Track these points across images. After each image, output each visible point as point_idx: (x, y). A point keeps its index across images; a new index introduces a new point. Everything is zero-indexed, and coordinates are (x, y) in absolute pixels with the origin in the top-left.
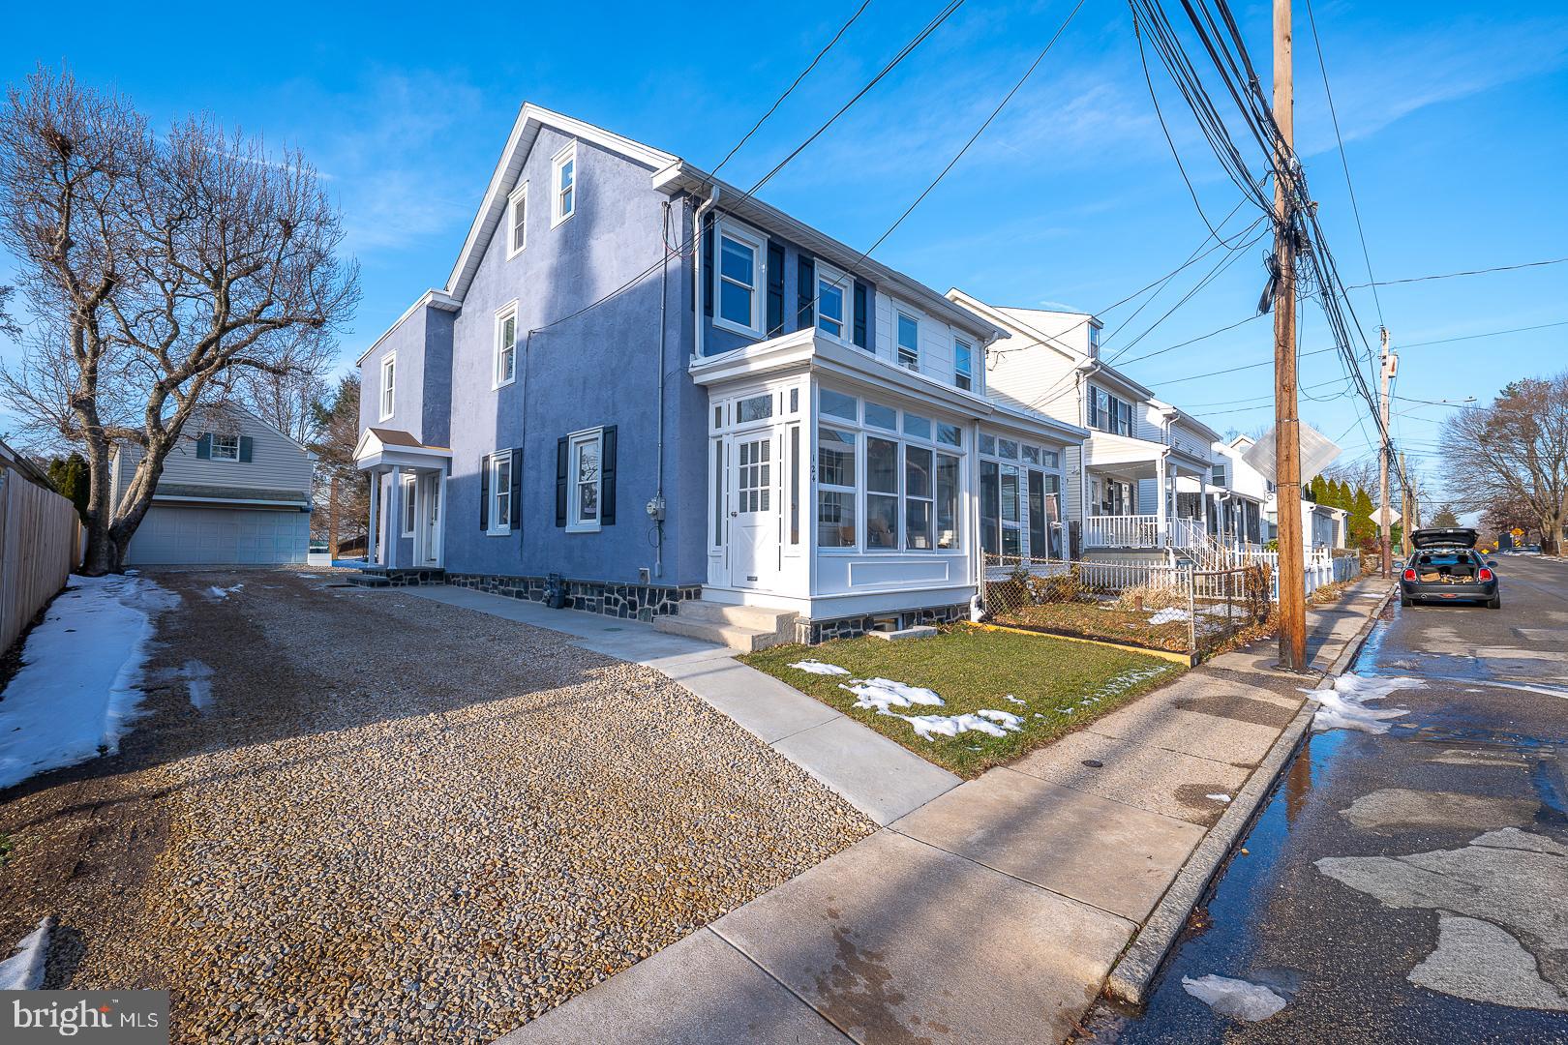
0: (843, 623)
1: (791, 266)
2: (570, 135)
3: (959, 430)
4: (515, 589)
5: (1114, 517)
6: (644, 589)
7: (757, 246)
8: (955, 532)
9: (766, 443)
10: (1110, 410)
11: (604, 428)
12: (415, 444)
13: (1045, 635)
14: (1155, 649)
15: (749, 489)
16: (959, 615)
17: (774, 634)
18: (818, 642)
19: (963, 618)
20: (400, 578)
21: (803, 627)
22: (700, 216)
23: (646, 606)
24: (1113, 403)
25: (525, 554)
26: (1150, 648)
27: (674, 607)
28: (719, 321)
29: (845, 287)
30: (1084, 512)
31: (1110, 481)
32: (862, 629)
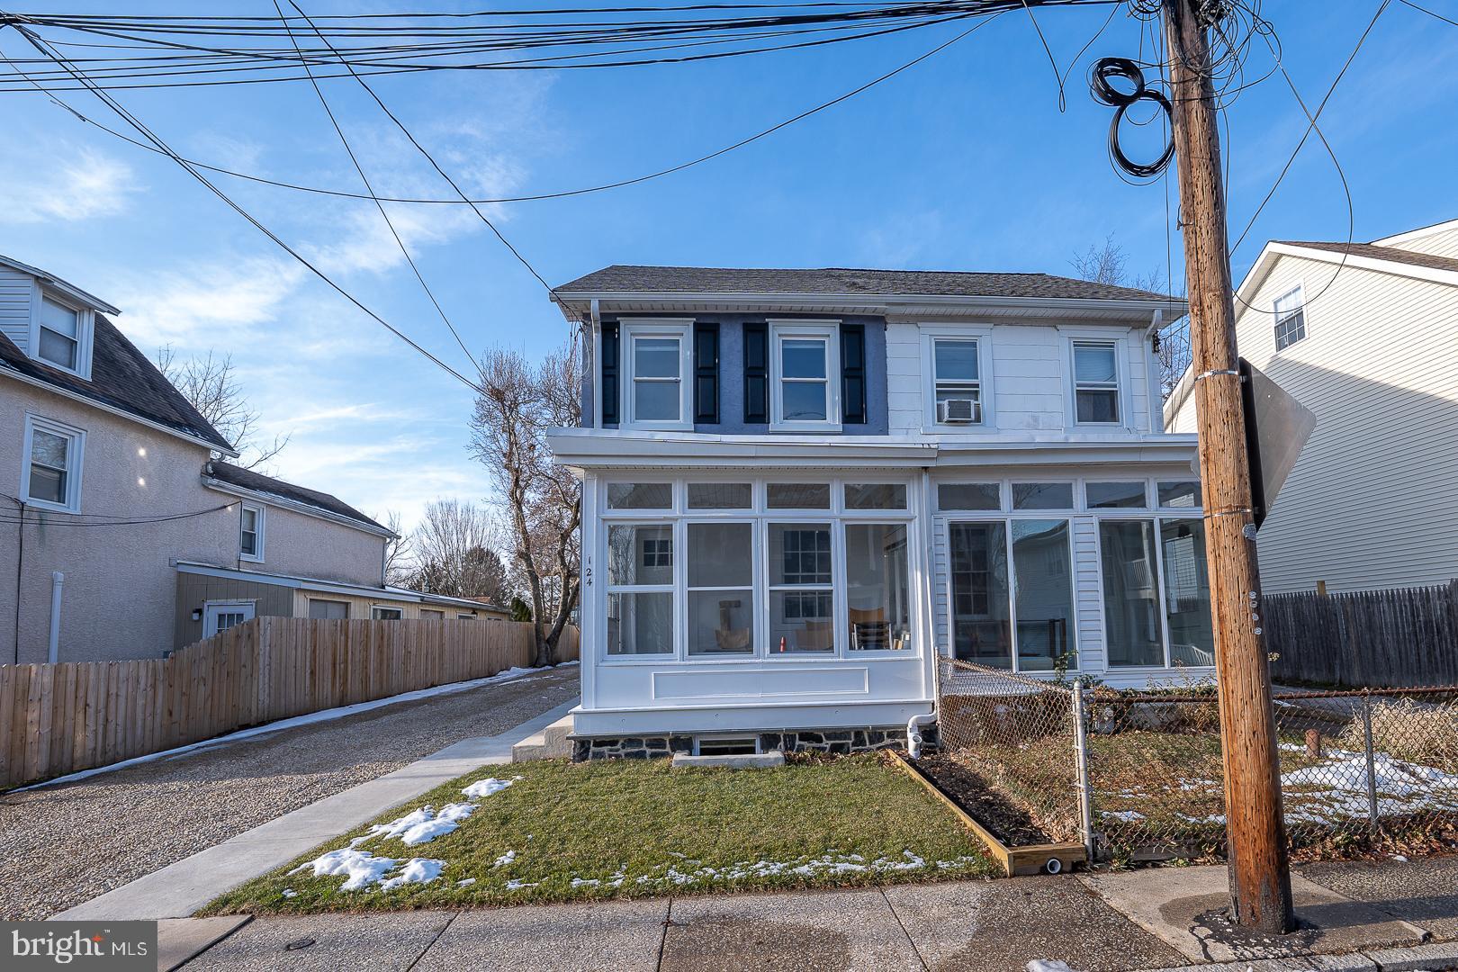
1: (732, 343)
3: (904, 486)
7: (681, 335)
16: (887, 741)
17: (543, 747)
18: (585, 759)
19: (894, 745)
29: (827, 336)
32: (668, 749)
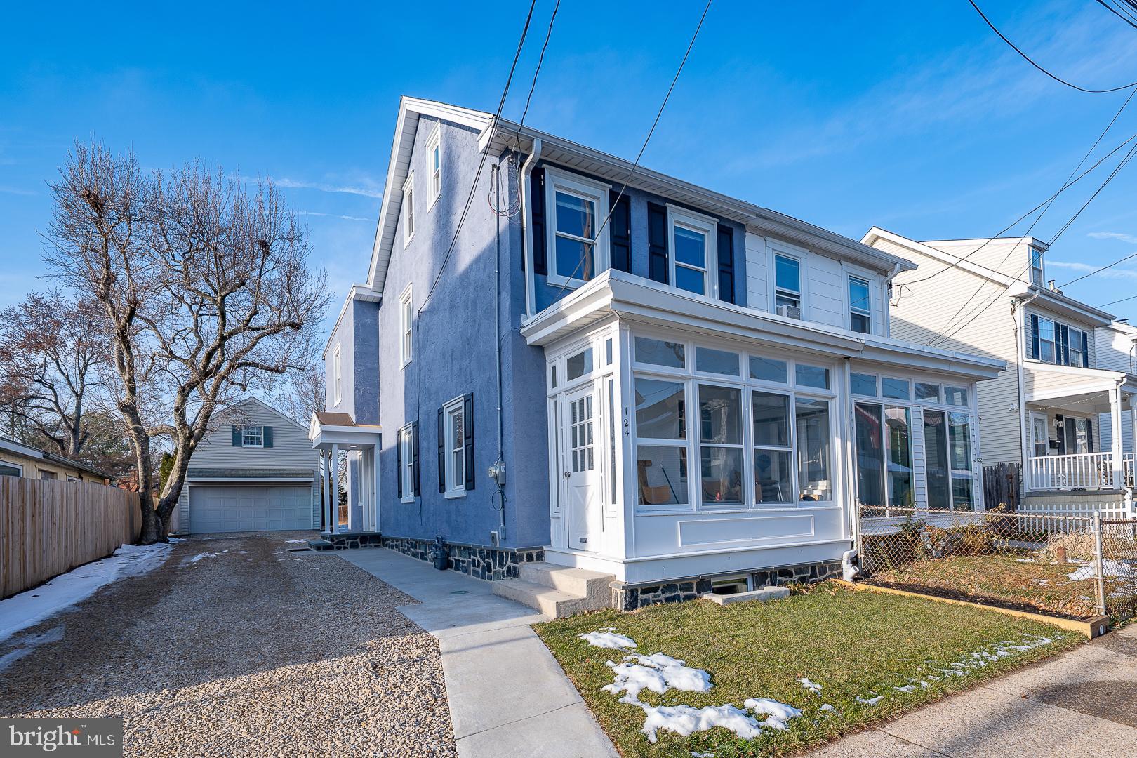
0: (669, 586)
1: (639, 215)
2: (435, 119)
3: (828, 370)
4: (420, 551)
5: (1066, 456)
6: (496, 551)
7: (598, 198)
8: (829, 482)
9: (589, 399)
10: (1058, 338)
11: (465, 396)
12: (349, 423)
13: (919, 595)
14: (1052, 614)
15: (579, 448)
16: (829, 573)
17: (584, 599)
18: (635, 607)
19: (834, 576)
20: (342, 542)
21: (618, 590)
22: (526, 173)
23: (498, 568)
24: (1061, 332)
25: (424, 519)
26: (1044, 613)
27: (515, 568)
28: (553, 278)
29: (707, 231)
30: (1024, 452)
31: (1059, 418)
32: (695, 592)
